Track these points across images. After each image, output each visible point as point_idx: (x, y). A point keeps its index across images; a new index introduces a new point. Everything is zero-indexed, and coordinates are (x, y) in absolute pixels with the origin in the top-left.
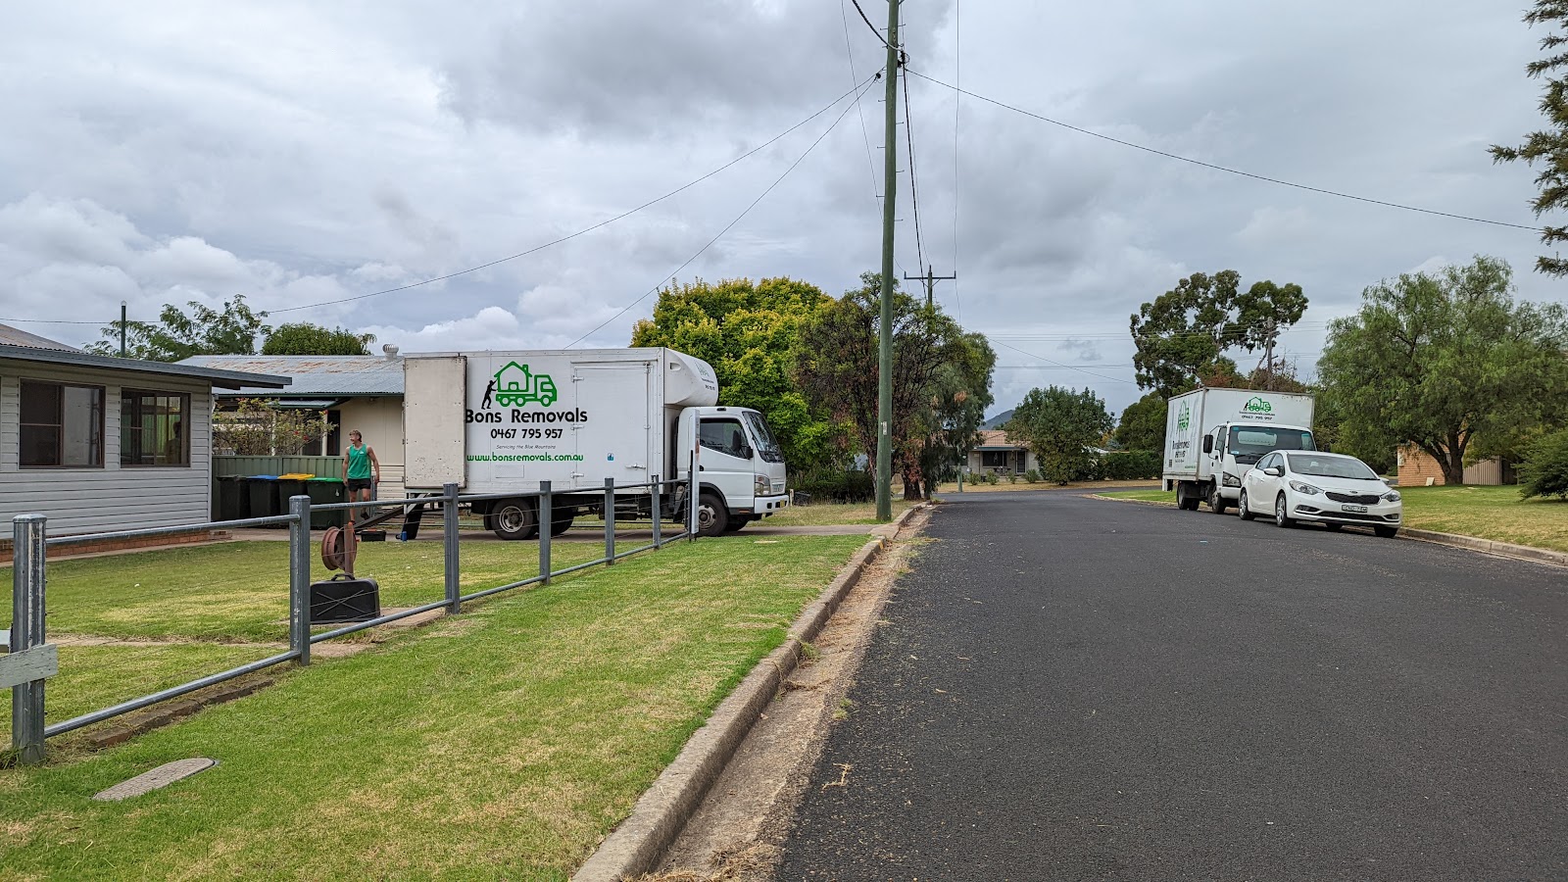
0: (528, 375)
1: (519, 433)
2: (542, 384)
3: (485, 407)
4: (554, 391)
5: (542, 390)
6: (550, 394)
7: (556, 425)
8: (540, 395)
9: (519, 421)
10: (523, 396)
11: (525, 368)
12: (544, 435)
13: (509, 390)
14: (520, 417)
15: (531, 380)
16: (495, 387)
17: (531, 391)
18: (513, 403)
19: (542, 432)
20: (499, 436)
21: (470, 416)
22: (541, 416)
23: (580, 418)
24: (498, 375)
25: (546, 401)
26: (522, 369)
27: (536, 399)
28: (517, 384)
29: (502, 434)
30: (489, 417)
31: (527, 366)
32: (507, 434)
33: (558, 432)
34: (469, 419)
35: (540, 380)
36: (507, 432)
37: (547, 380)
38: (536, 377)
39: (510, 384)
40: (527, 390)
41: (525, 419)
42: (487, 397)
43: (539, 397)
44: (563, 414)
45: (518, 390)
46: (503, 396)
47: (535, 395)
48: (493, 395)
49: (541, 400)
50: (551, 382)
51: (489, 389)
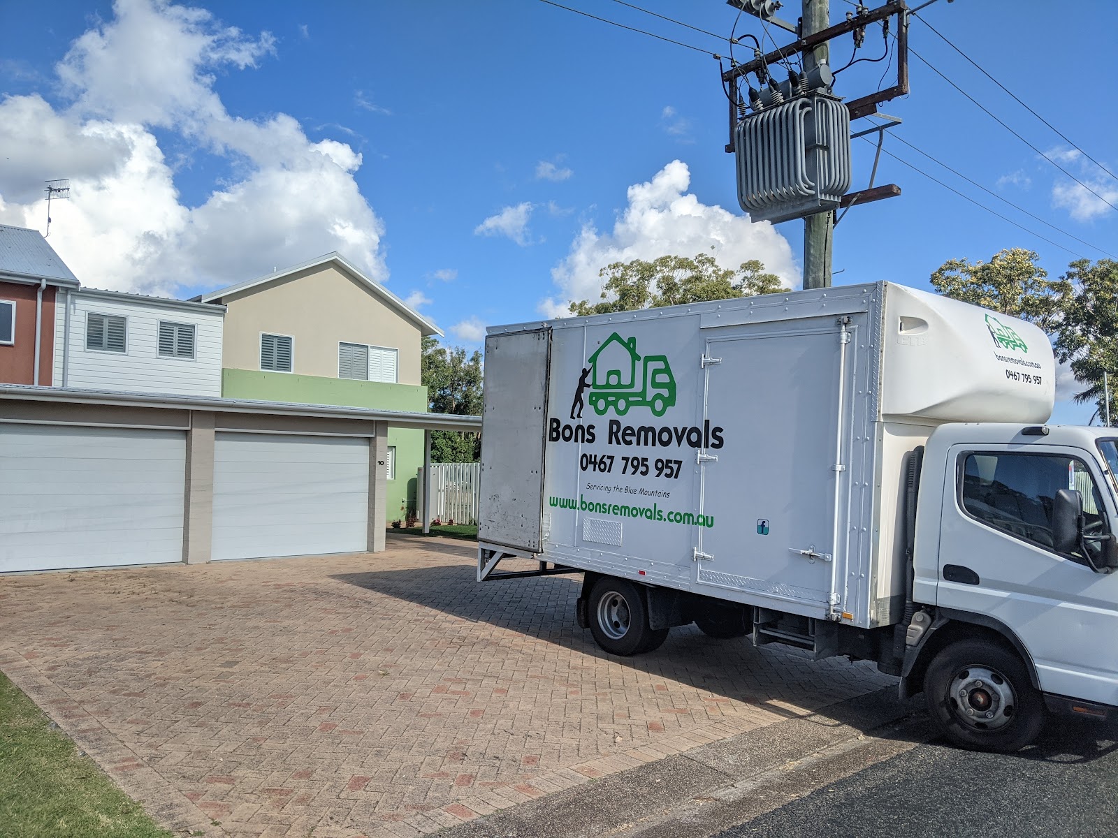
0: (635, 357)
1: (618, 464)
2: (656, 372)
3: (575, 415)
4: (671, 386)
5: (655, 385)
6: (665, 392)
7: (674, 451)
8: (650, 395)
9: (618, 443)
10: (625, 396)
11: (630, 345)
12: (653, 471)
13: (608, 385)
14: (620, 435)
15: (639, 365)
16: (588, 380)
17: (638, 388)
18: (611, 408)
19: (651, 463)
20: (591, 467)
21: (556, 430)
22: (650, 434)
23: (712, 440)
24: (593, 360)
25: (659, 405)
26: (626, 345)
27: (644, 403)
28: (618, 373)
29: (595, 463)
30: (580, 431)
31: (632, 340)
32: (600, 464)
33: (675, 467)
34: (555, 435)
35: (652, 365)
36: (602, 462)
37: (661, 365)
38: (647, 359)
39: (610, 373)
40: (632, 385)
41: (628, 438)
42: (578, 398)
43: (649, 398)
44: (684, 429)
45: (619, 385)
46: (599, 396)
47: (643, 394)
48: (585, 396)
49: (651, 404)
50: (667, 370)
51: (582, 385)
